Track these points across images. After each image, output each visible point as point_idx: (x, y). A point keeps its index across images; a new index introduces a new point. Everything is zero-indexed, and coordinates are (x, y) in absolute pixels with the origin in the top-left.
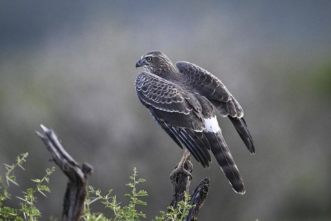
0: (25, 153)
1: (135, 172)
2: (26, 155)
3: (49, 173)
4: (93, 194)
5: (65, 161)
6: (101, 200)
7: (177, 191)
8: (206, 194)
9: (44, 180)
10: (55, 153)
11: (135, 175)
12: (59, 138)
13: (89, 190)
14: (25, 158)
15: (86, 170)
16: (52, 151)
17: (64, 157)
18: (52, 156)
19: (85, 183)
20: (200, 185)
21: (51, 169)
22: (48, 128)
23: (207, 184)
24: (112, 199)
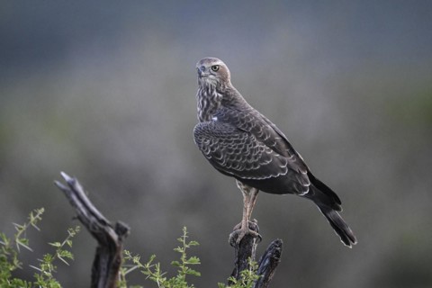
0: (40, 208)
1: (185, 233)
2: (42, 211)
3: (72, 234)
4: (130, 262)
5: (93, 219)
6: (141, 268)
7: (240, 257)
8: (277, 260)
9: (66, 244)
10: (79, 209)
11: (185, 236)
12: (85, 189)
13: (125, 255)
14: (40, 216)
15: (121, 231)
16: (76, 206)
17: (92, 213)
18: (77, 213)
19: (120, 248)
20: (270, 249)
21: (74, 229)
22: (71, 176)
23: (279, 249)
24: (155, 267)
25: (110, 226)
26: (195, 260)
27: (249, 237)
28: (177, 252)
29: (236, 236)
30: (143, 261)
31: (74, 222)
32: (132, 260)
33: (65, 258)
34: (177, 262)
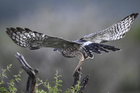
0: (10, 64)
5: (27, 68)
6: (43, 84)
7: (75, 80)
8: (87, 81)
9: (19, 76)
11: (57, 73)
12: (25, 58)
13: (38, 80)
14: (10, 67)
15: (36, 71)
16: (22, 63)
17: (27, 66)
18: (22, 66)
19: (36, 77)
20: (85, 78)
21: (21, 71)
22: (20, 54)
23: (88, 78)
24: (47, 84)
25: (33, 70)
26: (61, 81)
31: (21, 69)
32: (40, 81)
33: (18, 80)
34: (54, 82)
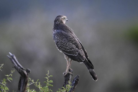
0: (2, 64)
4: (31, 81)
5: (19, 68)
6: (34, 84)
7: (66, 80)
8: (77, 82)
9: (10, 75)
10: (15, 64)
11: (48, 74)
12: (17, 58)
13: (29, 79)
14: (2, 66)
15: (28, 71)
16: (14, 63)
17: (19, 66)
19: (27, 77)
20: (75, 78)
21: (13, 71)
22: (12, 54)
23: (78, 78)
24: (38, 83)
25: (25, 70)
26: (51, 81)
27: (68, 74)
28: (46, 78)
29: (65, 74)
30: (35, 81)
31: (13, 68)
33: (10, 80)
34: (46, 82)
